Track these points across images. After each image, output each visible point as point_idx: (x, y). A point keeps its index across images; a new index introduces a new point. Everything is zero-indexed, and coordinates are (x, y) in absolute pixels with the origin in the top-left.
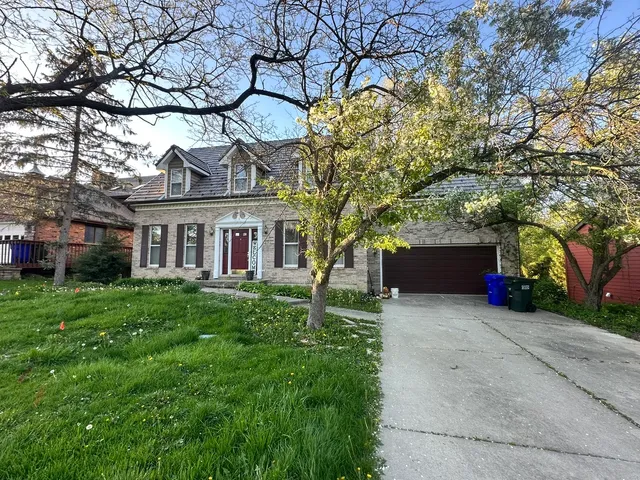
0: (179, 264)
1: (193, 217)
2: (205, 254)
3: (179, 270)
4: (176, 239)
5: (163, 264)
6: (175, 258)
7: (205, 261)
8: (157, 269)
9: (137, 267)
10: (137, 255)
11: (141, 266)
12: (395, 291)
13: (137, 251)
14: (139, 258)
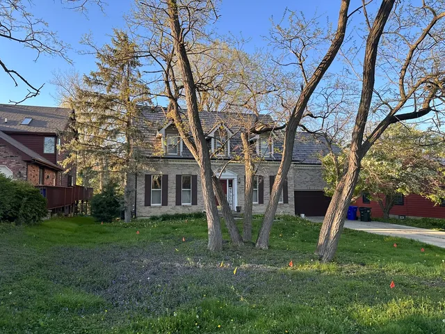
0: (178, 203)
1: (189, 170)
2: (198, 196)
3: (178, 207)
4: (175, 185)
5: (165, 203)
6: (175, 199)
7: (198, 201)
8: (160, 207)
9: (141, 207)
10: (141, 197)
11: (146, 205)
12: (303, 215)
13: (141, 194)
14: (143, 199)
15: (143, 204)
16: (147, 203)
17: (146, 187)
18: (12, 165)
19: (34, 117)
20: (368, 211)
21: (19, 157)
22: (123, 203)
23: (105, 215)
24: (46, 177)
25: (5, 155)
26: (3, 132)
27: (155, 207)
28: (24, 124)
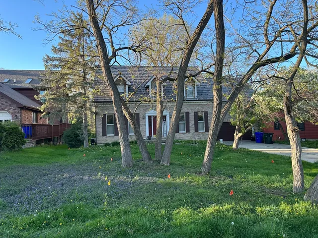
1: (133, 110)
8: (113, 137)
9: (100, 137)
10: (100, 130)
11: (103, 136)
12: (221, 140)
13: (99, 128)
14: (101, 131)
15: (101, 135)
16: (104, 134)
17: (102, 123)
18: (11, 111)
19: (34, 77)
20: (271, 136)
21: (15, 106)
22: (82, 134)
23: (73, 143)
24: (39, 118)
25: (6, 104)
26: (13, 89)
27: (110, 136)
28: (26, 83)
